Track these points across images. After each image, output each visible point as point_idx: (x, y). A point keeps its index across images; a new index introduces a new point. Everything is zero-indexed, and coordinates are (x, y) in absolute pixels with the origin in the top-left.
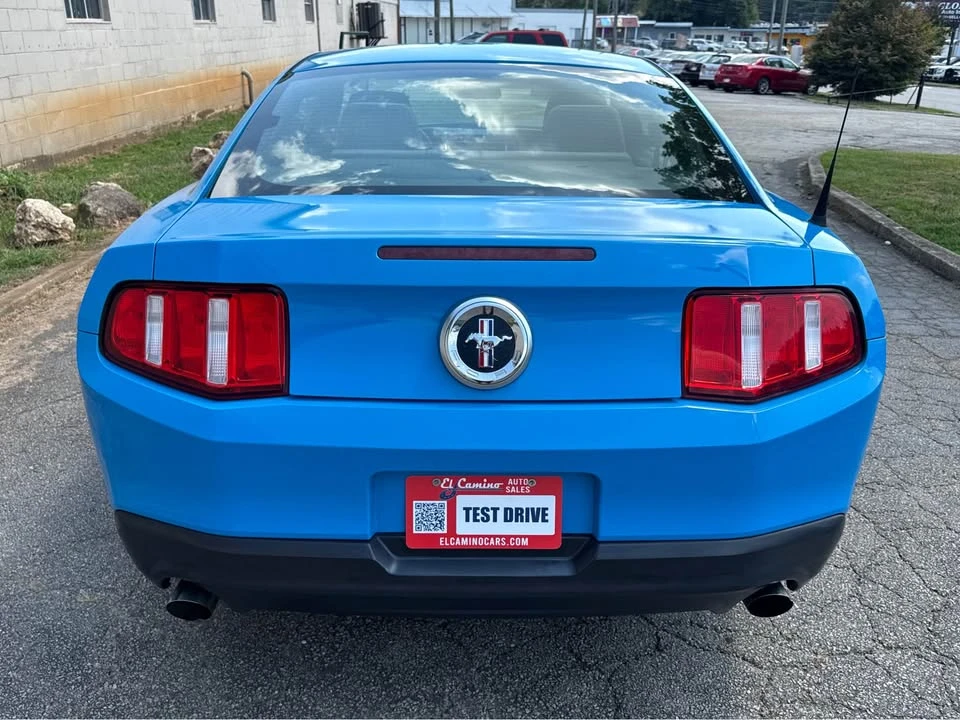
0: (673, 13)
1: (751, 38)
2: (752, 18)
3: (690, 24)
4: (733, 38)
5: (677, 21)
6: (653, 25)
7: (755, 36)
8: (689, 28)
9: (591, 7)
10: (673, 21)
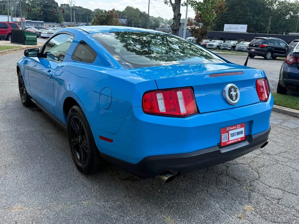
0: (37, 18)
1: (63, 26)
2: (62, 20)
3: (43, 22)
4: (58, 26)
5: (38, 21)
6: (30, 21)
7: (64, 26)
8: (43, 23)
9: (10, 15)
10: (37, 21)
